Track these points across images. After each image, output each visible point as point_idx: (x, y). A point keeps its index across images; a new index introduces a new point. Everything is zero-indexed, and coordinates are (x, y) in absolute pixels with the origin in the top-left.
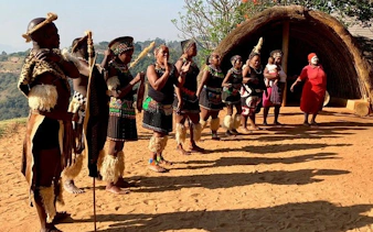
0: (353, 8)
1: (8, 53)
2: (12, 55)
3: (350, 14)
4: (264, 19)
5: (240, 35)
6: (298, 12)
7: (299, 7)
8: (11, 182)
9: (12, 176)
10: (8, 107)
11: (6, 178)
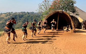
0: (71, 10)
1: (2, 13)
2: (3, 14)
3: (71, 11)
4: (54, 13)
5: (50, 16)
6: (61, 12)
7: (61, 11)
8: (3, 48)
9: (3, 46)
10: (2, 24)
11: (2, 47)
